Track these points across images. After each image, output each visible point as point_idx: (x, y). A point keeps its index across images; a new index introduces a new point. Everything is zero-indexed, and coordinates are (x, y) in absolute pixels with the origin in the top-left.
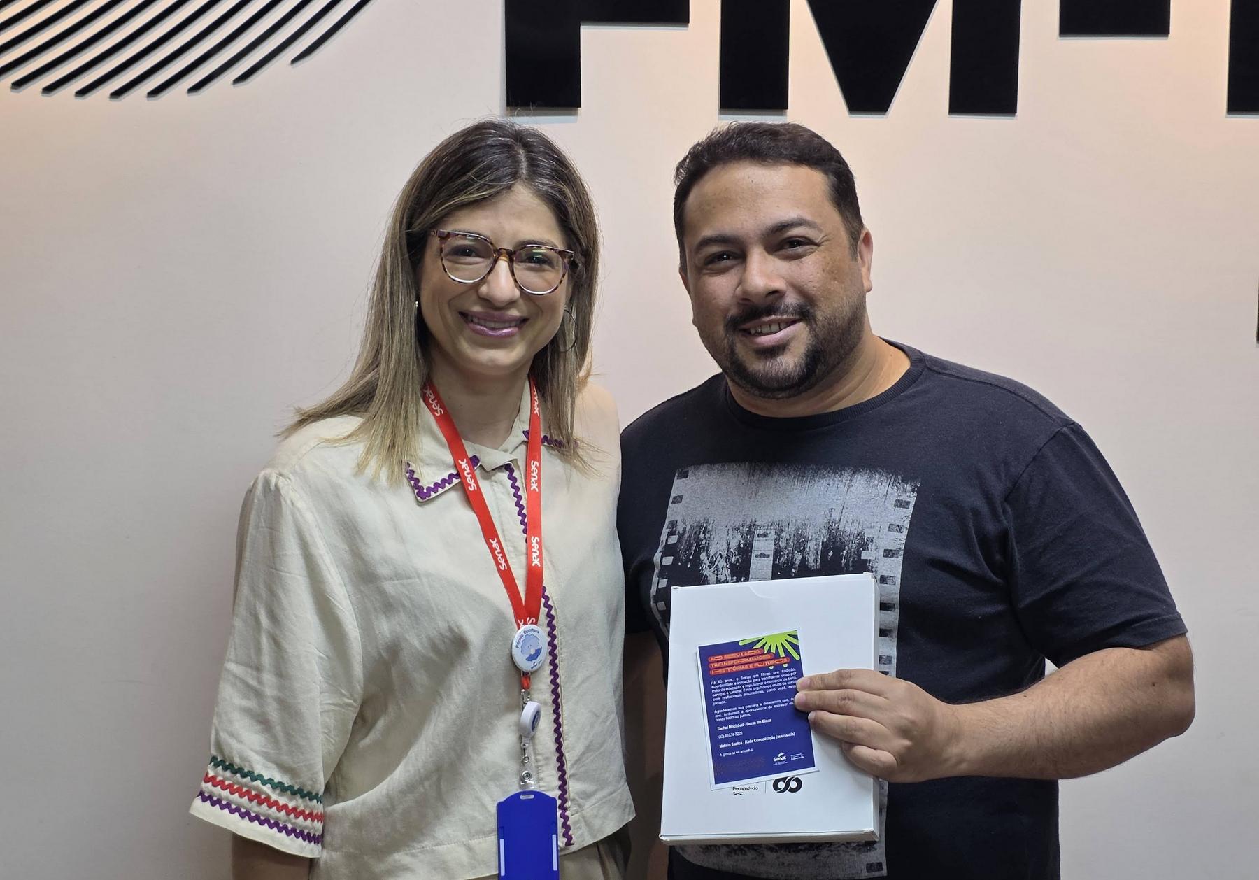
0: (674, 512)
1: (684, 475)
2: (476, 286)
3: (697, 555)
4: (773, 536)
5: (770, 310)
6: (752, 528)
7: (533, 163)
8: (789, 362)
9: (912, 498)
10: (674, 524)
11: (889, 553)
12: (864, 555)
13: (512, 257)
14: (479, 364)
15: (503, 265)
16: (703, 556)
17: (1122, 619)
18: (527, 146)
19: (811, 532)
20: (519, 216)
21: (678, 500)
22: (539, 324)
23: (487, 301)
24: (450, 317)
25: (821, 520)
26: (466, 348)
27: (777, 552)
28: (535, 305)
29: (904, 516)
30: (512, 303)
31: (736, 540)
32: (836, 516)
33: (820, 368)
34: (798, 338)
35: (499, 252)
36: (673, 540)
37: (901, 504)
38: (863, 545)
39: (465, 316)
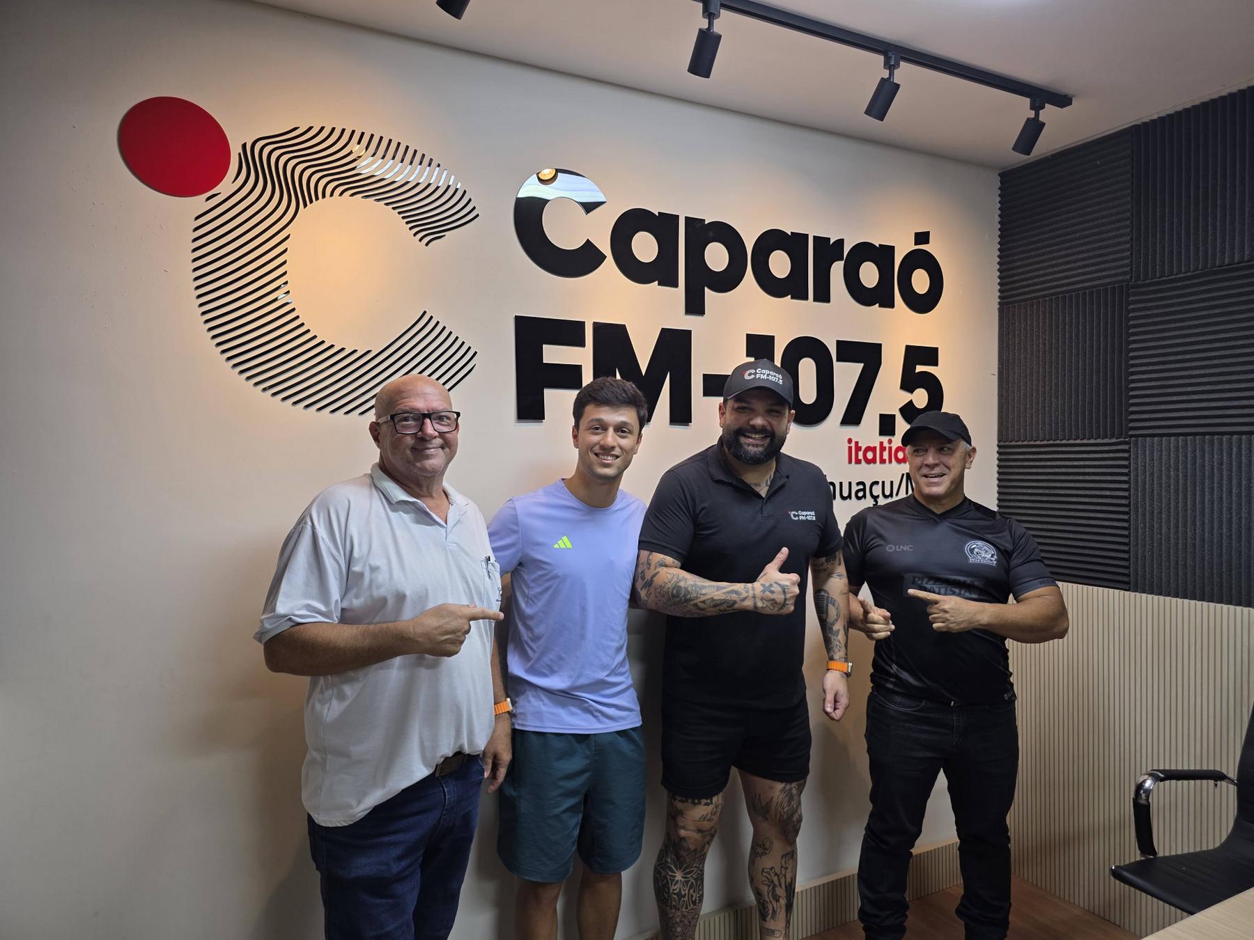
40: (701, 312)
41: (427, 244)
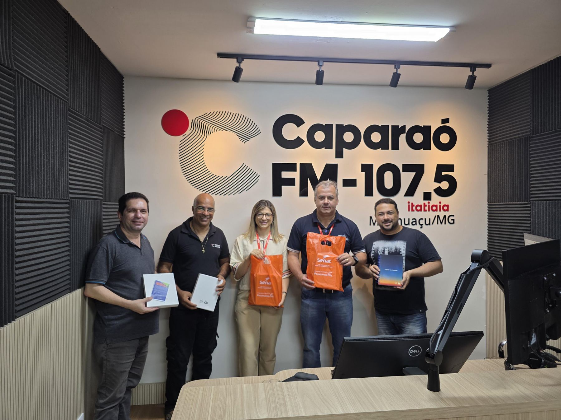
0: (373, 246)
1: (375, 242)
2: (261, 219)
3: (377, 251)
4: (388, 249)
5: (388, 221)
6: (385, 248)
7: (267, 204)
8: (390, 227)
9: (406, 243)
10: (374, 248)
11: (403, 250)
12: (400, 250)
13: (265, 215)
14: (262, 227)
15: (264, 216)
16: (378, 251)
17: (432, 257)
18: (267, 202)
19: (393, 248)
20: (266, 210)
21: (374, 245)
22: (269, 222)
23: (263, 220)
24: (259, 222)
25: (394, 246)
26: (261, 225)
27: (388, 250)
28: (269, 221)
29: (405, 246)
30: (266, 220)
31: (383, 249)
32: (396, 246)
33: (393, 228)
34: (391, 224)
35: (264, 215)
36: (374, 249)
37: (405, 244)
38: (400, 249)
39: (260, 222)
40: (342, 157)
41: (244, 143)
